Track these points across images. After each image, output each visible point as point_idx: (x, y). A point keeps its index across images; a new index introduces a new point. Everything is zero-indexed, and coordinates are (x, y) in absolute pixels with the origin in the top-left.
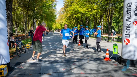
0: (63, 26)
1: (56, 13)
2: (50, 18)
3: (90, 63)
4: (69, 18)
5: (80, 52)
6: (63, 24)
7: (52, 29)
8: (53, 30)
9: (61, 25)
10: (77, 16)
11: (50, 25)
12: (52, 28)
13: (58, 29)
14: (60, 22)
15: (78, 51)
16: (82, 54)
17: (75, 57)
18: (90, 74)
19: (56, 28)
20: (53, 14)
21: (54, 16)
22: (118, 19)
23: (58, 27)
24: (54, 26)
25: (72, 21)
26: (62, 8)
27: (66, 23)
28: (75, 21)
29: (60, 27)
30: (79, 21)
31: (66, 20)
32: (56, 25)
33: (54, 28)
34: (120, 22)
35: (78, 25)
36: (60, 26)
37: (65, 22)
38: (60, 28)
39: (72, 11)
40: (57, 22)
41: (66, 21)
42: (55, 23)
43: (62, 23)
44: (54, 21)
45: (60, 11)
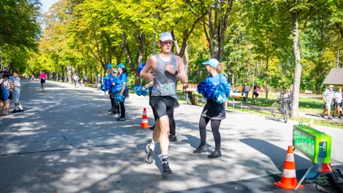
0: (60, 62)
1: (39, 20)
4: (82, 35)
6: (62, 54)
7: (22, 71)
9: (55, 57)
12: (25, 68)
14: (51, 48)
19: (35, 69)
20: (28, 21)
21: (33, 29)
23: (43, 65)
24: (31, 63)
25: (91, 46)
26: (57, 4)
27: (71, 51)
28: (100, 48)
29: (50, 66)
31: (70, 43)
32: (37, 59)
33: (32, 67)
35: (110, 60)
36: (50, 62)
37: (67, 49)
38: (49, 69)
39: (94, 15)
40: (40, 49)
41: (72, 47)
42: (36, 51)
43: (57, 53)
44: (33, 44)
45: (49, 14)
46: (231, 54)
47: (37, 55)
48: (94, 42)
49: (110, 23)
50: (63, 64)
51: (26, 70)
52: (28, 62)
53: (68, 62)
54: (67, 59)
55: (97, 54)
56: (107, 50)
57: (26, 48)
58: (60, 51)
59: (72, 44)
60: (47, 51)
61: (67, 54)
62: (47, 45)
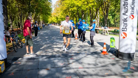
1: (52, 7)
2: (46, 11)
3: (88, 57)
4: (65, 11)
5: (77, 45)
6: (59, 17)
7: (47, 22)
8: (48, 24)
9: (57, 18)
10: (73, 9)
11: (46, 18)
12: (48, 22)
13: (54, 23)
14: (56, 15)
15: (75, 45)
16: (79, 48)
17: (72, 51)
18: (88, 68)
19: (51, 22)
20: (48, 7)
21: (50, 10)
22: (114, 12)
23: (54, 21)
24: (50, 20)
25: (68, 14)
26: (58, 1)
27: (62, 16)
28: (71, 15)
30: (75, 15)
31: (62, 13)
32: (52, 19)
33: (50, 21)
34: (116, 15)
35: (74, 19)
36: (56, 20)
37: (60, 15)
38: (55, 22)
39: (68, 5)
40: (52, 16)
41: (62, 15)
42: (51, 16)
44: (50, 14)
45: (55, 4)
46: (116, 16)
47: (51, 17)
48: (69, 13)
49: (73, 7)
50: (59, 20)
51: (49, 22)
53: (61, 19)
54: (60, 18)
56: (73, 16)
60: (55, 16)
61: (60, 17)
62: (55, 14)
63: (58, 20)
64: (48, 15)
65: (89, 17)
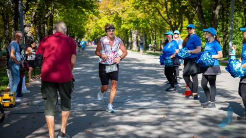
6: (125, 17)
7: (81, 36)
11: (76, 20)
14: (115, 9)
25: (158, 5)
27: (137, 12)
28: (169, 7)
30: (186, 7)
31: (135, 2)
33: (92, 32)
35: (181, 22)
37: (131, 10)
40: (101, 11)
41: (137, 8)
42: (97, 14)
43: (120, 15)
47: (96, 18)
50: (127, 27)
51: (86, 35)
52: (88, 25)
53: (132, 25)
54: (131, 21)
55: (165, 15)
56: (177, 10)
57: (84, 10)
58: (123, 12)
59: (138, 4)
60: (109, 13)
61: (131, 15)
62: (109, 6)
63: (122, 26)
64: (86, 8)
65: (242, 14)
